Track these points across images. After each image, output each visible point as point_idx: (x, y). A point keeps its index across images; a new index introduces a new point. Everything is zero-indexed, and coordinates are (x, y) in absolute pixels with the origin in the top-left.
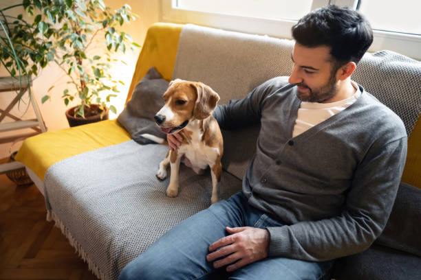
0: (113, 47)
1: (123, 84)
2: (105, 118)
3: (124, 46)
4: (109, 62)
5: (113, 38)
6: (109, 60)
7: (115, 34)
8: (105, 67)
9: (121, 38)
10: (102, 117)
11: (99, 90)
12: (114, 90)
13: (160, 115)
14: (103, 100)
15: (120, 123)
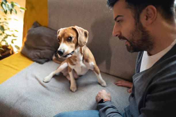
0: (9, 12)
1: (18, 31)
2: (13, 53)
3: (15, 10)
4: (5, 20)
5: (7, 6)
6: (5, 19)
7: (8, 3)
8: (4, 23)
9: (13, 5)
10: (11, 53)
11: (5, 38)
12: (14, 36)
13: (60, 49)
14: (9, 43)
15: (23, 54)
